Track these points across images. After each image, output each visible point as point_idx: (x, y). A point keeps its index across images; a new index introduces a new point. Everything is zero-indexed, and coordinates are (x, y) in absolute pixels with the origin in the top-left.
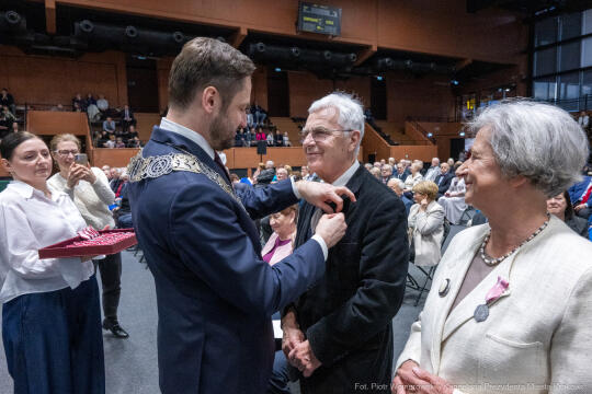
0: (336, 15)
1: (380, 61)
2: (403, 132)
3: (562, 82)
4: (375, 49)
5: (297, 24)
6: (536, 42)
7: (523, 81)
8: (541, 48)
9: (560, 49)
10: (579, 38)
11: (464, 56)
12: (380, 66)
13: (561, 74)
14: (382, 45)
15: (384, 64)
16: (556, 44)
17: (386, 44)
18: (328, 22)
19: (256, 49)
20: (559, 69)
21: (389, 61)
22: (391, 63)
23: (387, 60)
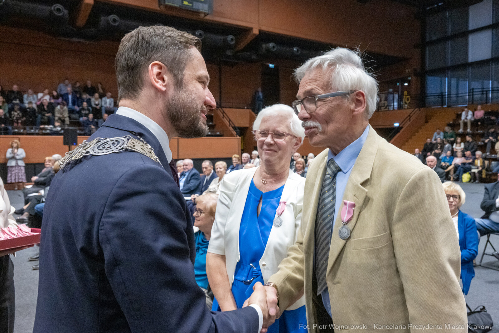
1: (264, 46)
3: (453, 76)
4: (256, 32)
6: (428, 35)
7: (416, 74)
8: (432, 43)
9: (449, 43)
10: (467, 33)
12: (264, 50)
13: (452, 68)
14: (264, 28)
15: (268, 50)
16: (445, 39)
17: (268, 28)
20: (449, 63)
21: (274, 47)
22: (275, 49)
23: (271, 45)
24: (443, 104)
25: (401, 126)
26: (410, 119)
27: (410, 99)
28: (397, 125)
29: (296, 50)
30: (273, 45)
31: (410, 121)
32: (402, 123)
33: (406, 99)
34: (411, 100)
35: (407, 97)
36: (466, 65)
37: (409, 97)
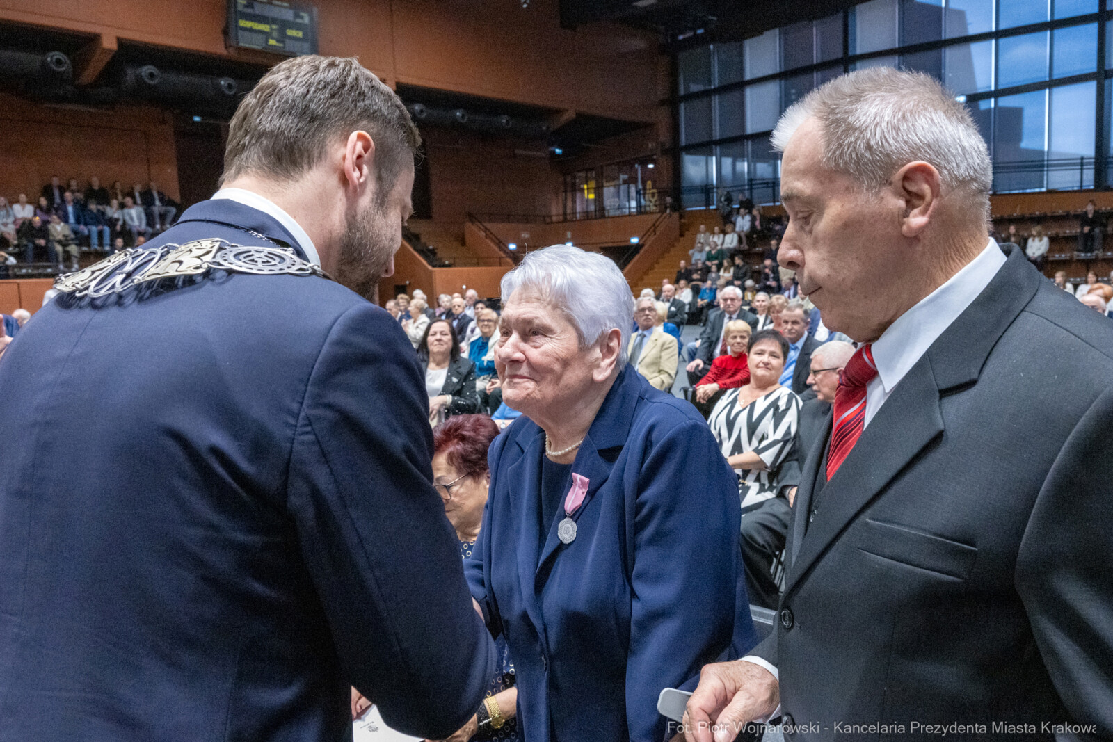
0: (306, 20)
2: (462, 241)
3: (723, 155)
5: (225, 32)
6: (682, 86)
7: (665, 152)
9: (716, 100)
10: (741, 85)
11: (561, 106)
13: (722, 142)
14: (405, 79)
16: (707, 94)
18: (290, 32)
19: (139, 78)
20: (717, 135)
21: (422, 111)
22: (424, 115)
23: (417, 108)
24: (708, 203)
25: (641, 243)
26: (654, 231)
27: (656, 195)
28: (635, 240)
29: (461, 115)
30: (421, 108)
31: (655, 234)
32: (644, 236)
33: (650, 195)
34: (659, 196)
35: (652, 191)
36: (742, 138)
37: (655, 191)
